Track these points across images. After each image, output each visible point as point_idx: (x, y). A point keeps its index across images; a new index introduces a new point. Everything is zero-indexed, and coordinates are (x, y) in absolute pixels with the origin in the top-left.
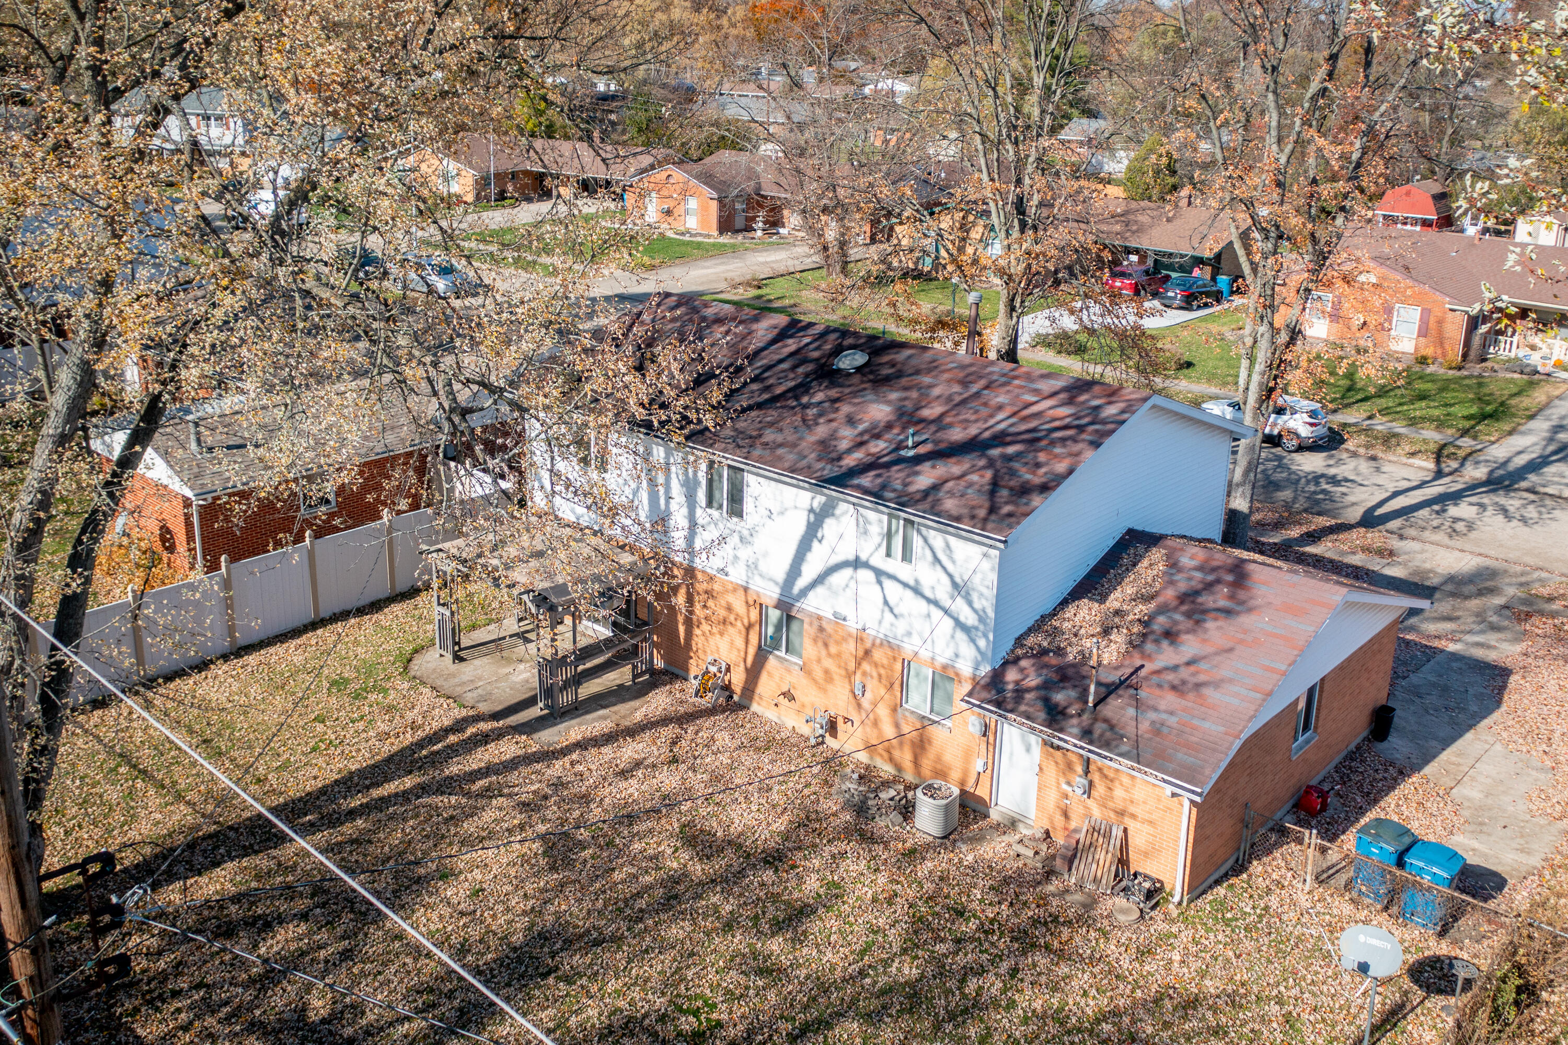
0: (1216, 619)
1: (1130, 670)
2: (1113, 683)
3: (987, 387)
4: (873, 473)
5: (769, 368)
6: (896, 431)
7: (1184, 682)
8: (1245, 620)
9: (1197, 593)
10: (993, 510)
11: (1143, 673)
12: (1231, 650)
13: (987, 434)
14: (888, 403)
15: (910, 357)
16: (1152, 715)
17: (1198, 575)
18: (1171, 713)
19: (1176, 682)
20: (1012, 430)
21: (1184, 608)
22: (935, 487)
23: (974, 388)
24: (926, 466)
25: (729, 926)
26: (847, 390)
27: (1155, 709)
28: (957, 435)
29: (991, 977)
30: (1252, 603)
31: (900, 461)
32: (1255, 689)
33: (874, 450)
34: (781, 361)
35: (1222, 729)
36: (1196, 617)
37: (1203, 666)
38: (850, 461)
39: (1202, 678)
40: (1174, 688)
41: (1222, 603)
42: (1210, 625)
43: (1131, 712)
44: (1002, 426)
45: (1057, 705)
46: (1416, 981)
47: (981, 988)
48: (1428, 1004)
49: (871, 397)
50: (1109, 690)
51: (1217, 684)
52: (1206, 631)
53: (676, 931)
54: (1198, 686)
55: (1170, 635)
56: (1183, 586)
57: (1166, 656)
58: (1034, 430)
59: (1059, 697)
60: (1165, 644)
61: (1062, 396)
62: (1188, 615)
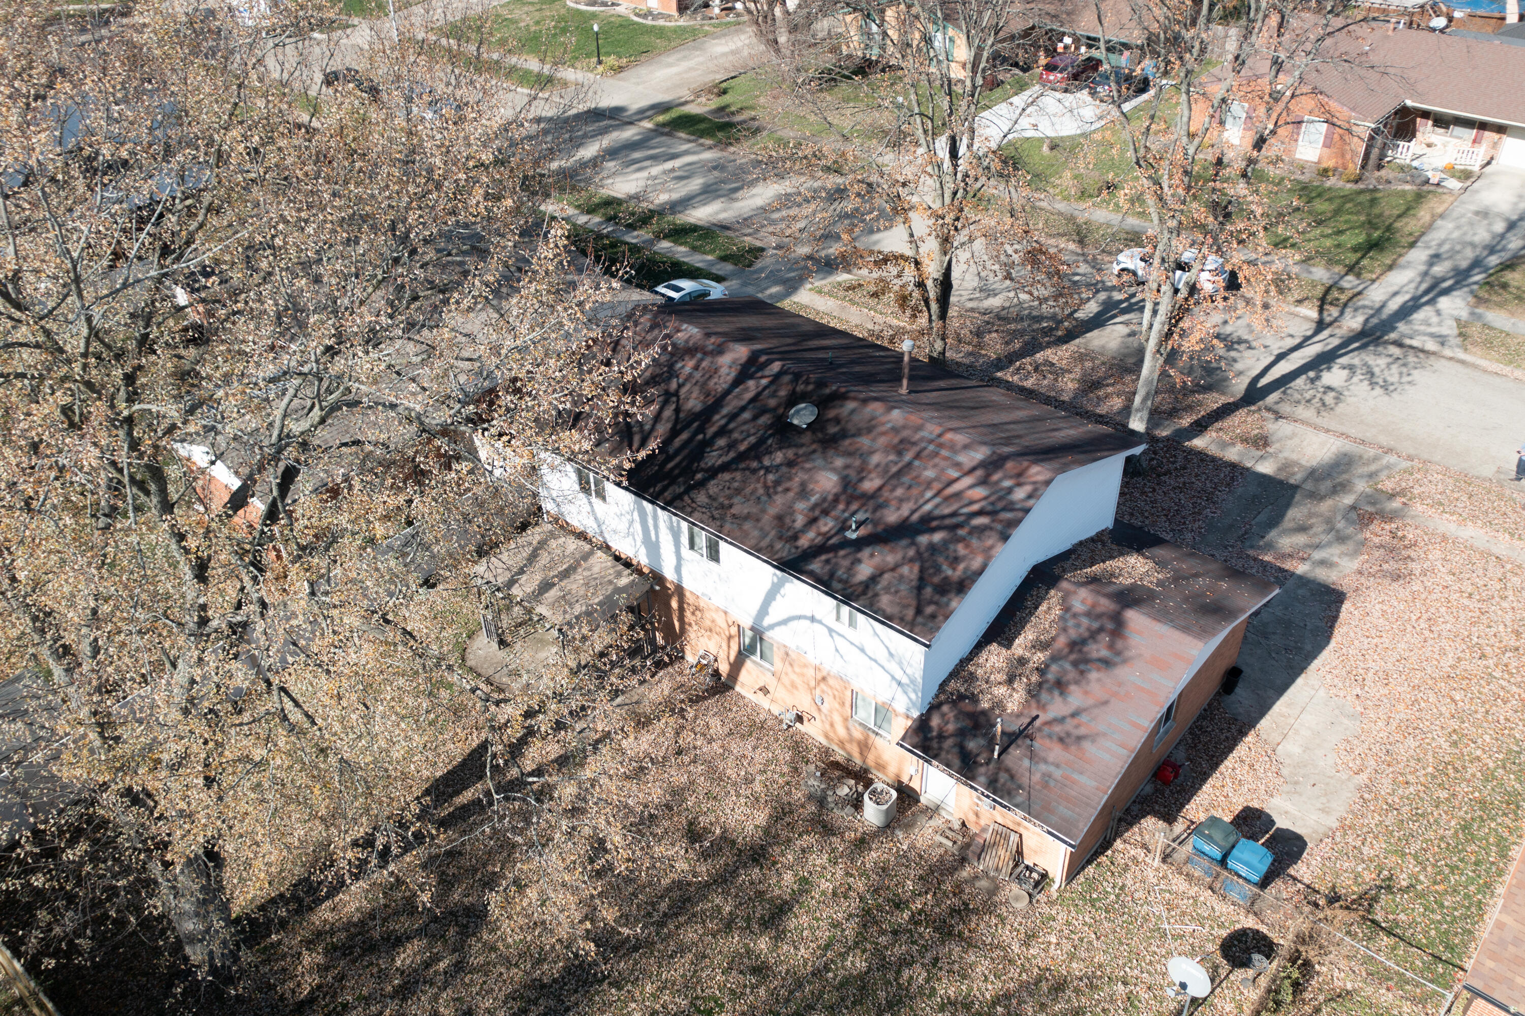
0: (1099, 670)
1: (1027, 720)
2: (1014, 733)
3: (917, 456)
4: (824, 557)
5: (733, 417)
6: (841, 507)
7: (1068, 734)
8: (1122, 672)
9: (1083, 642)
10: (919, 611)
11: (1037, 723)
12: (1106, 703)
13: (915, 517)
14: (834, 470)
15: (853, 411)
16: (1043, 767)
17: (1085, 621)
18: (1057, 766)
19: (1063, 735)
20: (937, 512)
21: (1073, 657)
22: (874, 579)
23: (908, 457)
24: (865, 553)
25: (729, 926)
26: (801, 451)
27: (1045, 761)
28: (892, 517)
29: (917, 967)
30: (1128, 654)
31: (846, 543)
32: (1122, 746)
33: (824, 529)
34: (743, 409)
35: (1094, 784)
36: (1082, 667)
37: (1084, 718)
38: (804, 542)
39: (1082, 731)
40: (1061, 740)
41: (1104, 653)
42: (1094, 675)
43: (1026, 763)
44: (928, 507)
45: (970, 753)
46: (1225, 956)
47: (911, 977)
48: (1232, 977)
49: (819, 462)
50: (1012, 739)
51: (1092, 737)
52: (1088, 682)
53: (690, 935)
54: (1079, 738)
55: (1060, 685)
56: (1073, 634)
57: (1056, 707)
58: (954, 514)
59: (972, 745)
60: (1056, 693)
61: (979, 473)
62: (1075, 664)
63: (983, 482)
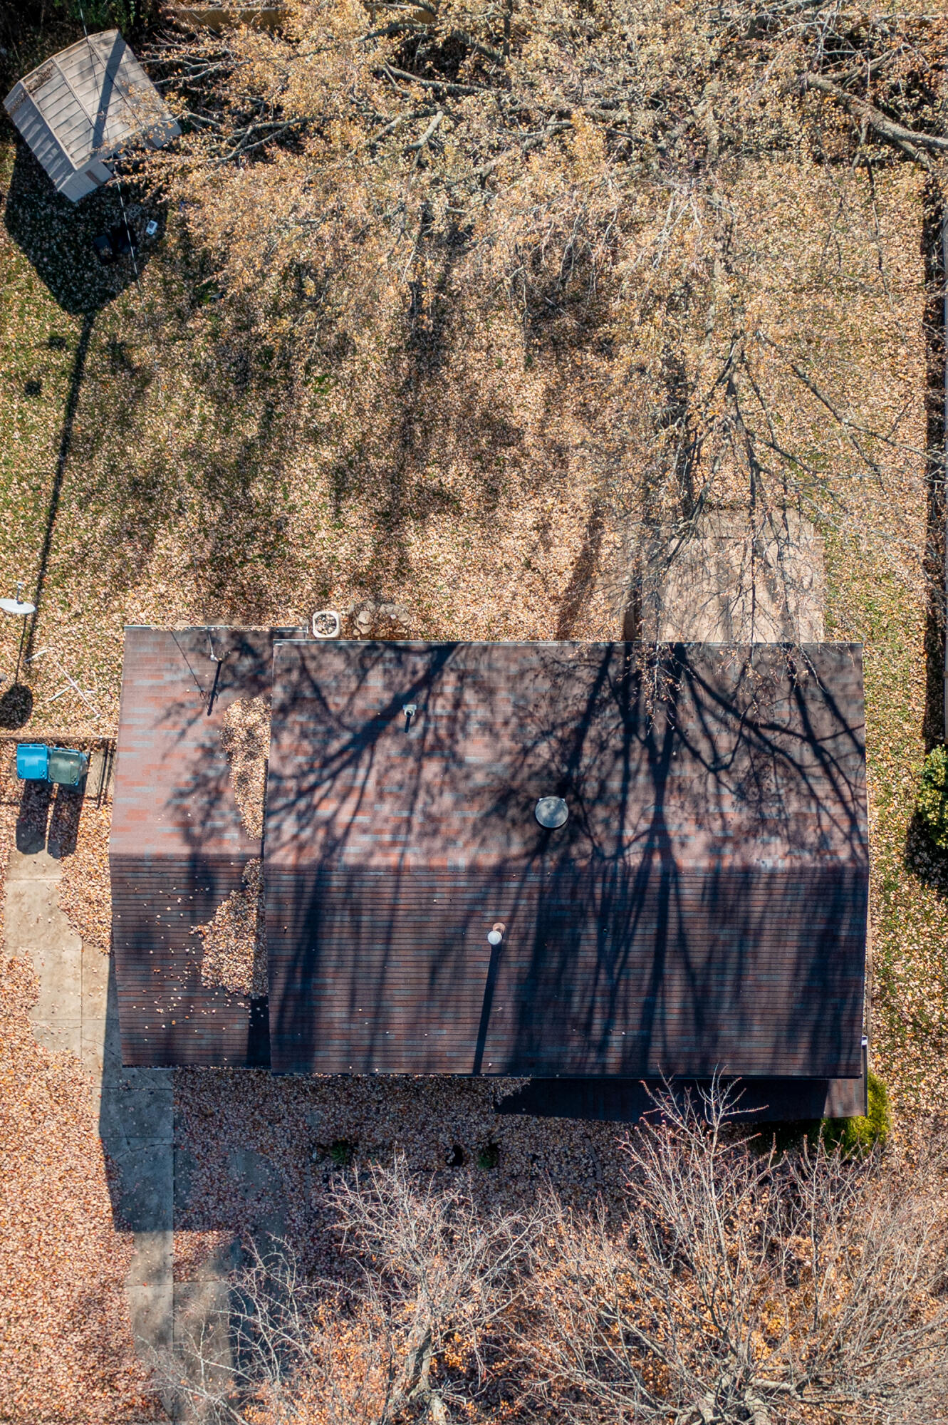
0: (187, 783)
1: (214, 708)
2: (221, 690)
3: (409, 821)
4: (421, 674)
5: (627, 776)
6: (443, 732)
7: (178, 713)
8: (165, 793)
9: (212, 804)
10: (304, 670)
11: (206, 711)
12: (164, 757)
13: (366, 757)
14: (479, 767)
15: (509, 842)
16: (181, 676)
17: (219, 823)
18: (172, 682)
19: (183, 711)
20: (348, 772)
21: (212, 785)
22: (362, 677)
23: (417, 819)
24: (387, 697)
25: (361, 449)
26: (526, 771)
27: (183, 681)
28: (388, 747)
29: (215, 520)
30: (170, 811)
31: (410, 697)
32: (130, 726)
33: (440, 702)
34: (625, 790)
35: (135, 684)
36: (200, 780)
37: (175, 733)
38: (449, 683)
39: (169, 723)
40: (182, 705)
41: (188, 802)
42: (187, 777)
43: (196, 672)
44: (362, 772)
45: (246, 655)
46: (25, 689)
47: (214, 510)
48: (14, 675)
49: (498, 768)
50: (219, 685)
51: (159, 722)
52: (187, 768)
53: (382, 421)
54: (168, 715)
55: (208, 753)
56: (225, 808)
57: (200, 732)
58: (334, 776)
59: (248, 662)
60: (208, 744)
61: (339, 832)
62: (206, 780)
63: (329, 823)
